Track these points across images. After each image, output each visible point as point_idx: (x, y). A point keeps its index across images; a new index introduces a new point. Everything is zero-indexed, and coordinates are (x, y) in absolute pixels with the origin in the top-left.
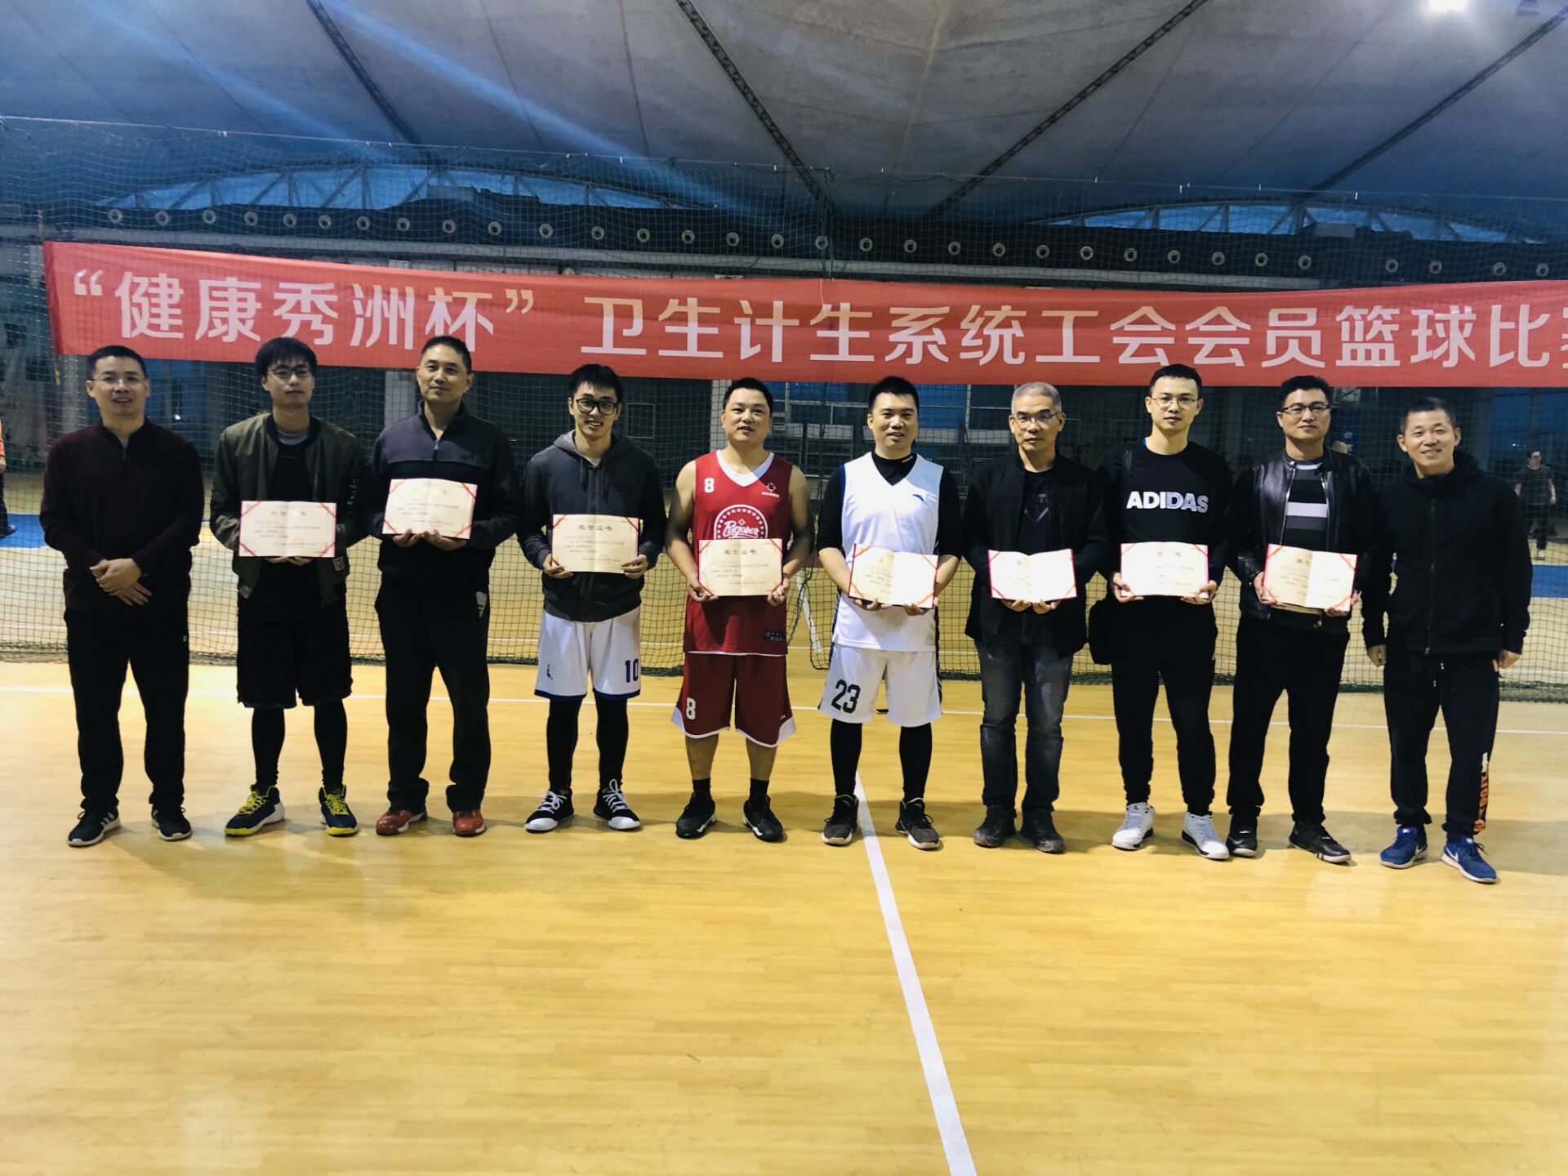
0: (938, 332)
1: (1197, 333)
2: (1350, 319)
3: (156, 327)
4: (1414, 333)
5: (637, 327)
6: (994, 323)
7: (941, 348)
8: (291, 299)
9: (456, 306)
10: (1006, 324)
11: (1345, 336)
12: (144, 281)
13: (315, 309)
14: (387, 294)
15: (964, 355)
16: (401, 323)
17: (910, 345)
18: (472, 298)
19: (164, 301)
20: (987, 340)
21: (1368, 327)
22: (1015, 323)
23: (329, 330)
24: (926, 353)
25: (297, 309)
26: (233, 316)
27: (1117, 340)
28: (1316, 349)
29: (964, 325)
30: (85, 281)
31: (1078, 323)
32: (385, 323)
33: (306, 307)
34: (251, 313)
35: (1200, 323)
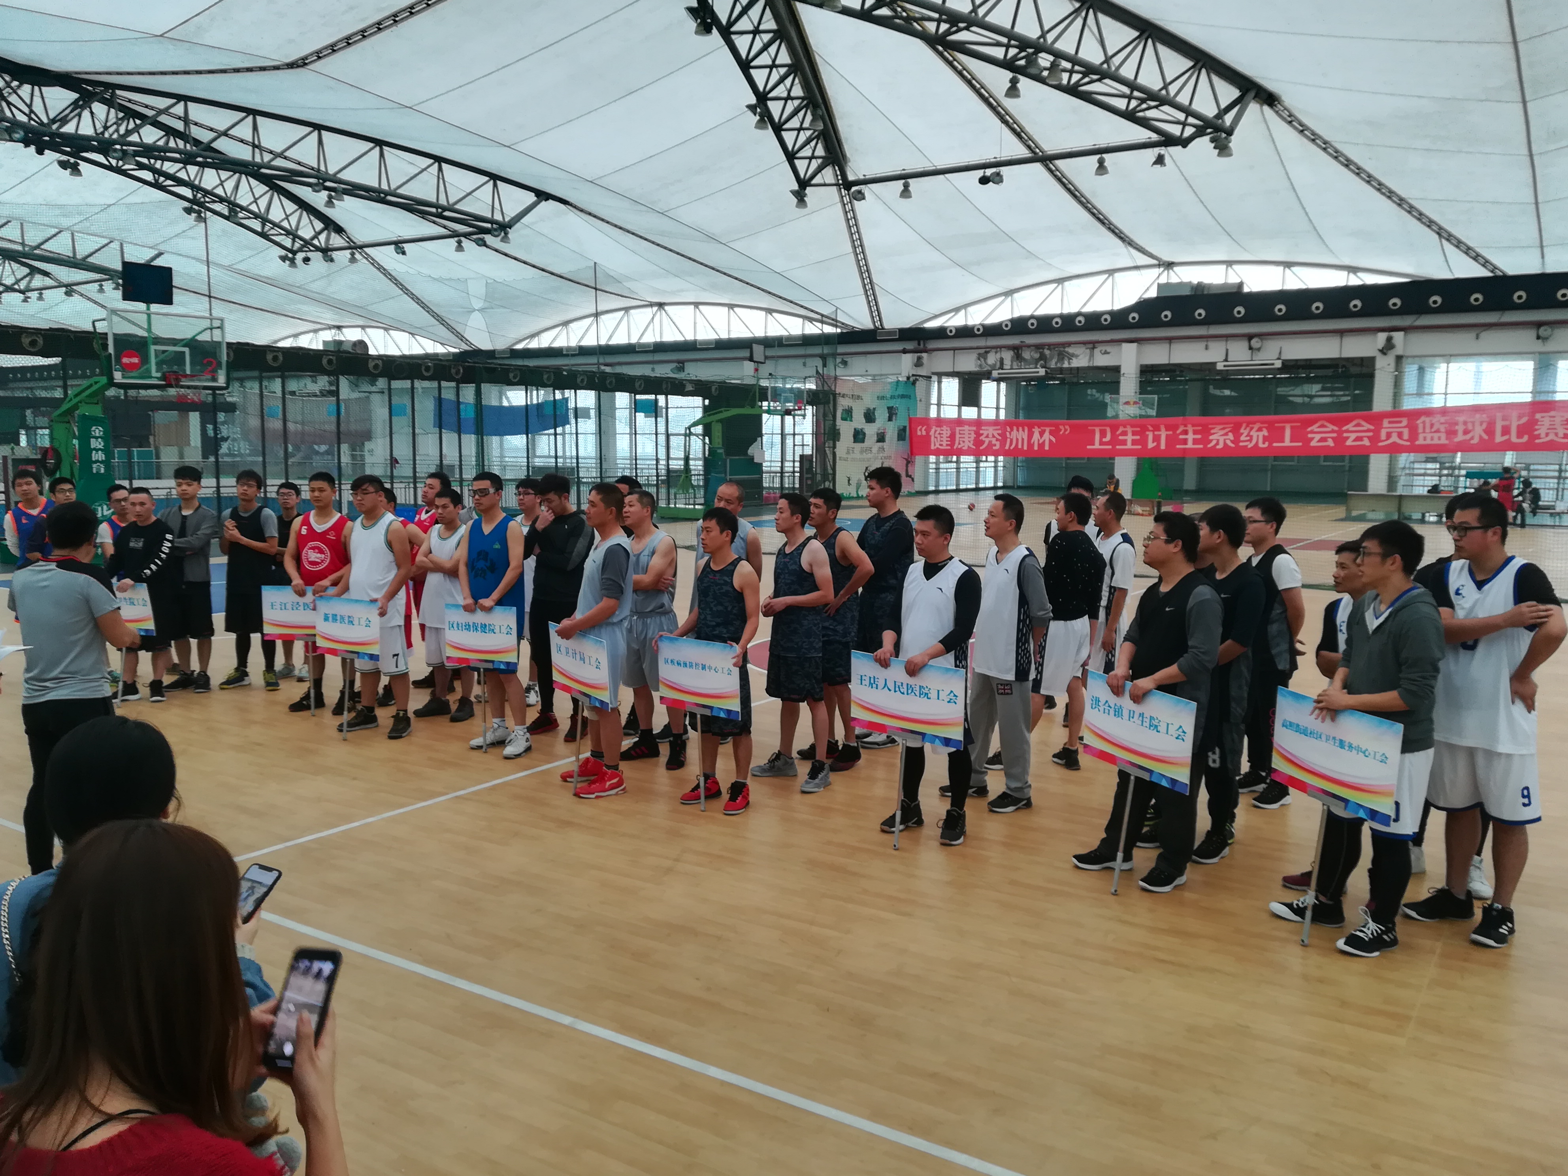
0: (1230, 434)
1: (1348, 431)
2: (1424, 423)
3: (941, 445)
4: (1457, 427)
5: (1108, 438)
6: (1254, 430)
7: (1232, 442)
8: (985, 433)
9: (1042, 434)
10: (1260, 430)
11: (1420, 430)
12: (938, 429)
13: (994, 436)
14: (1018, 430)
15: (1241, 444)
16: (1023, 439)
17: (1218, 440)
18: (1048, 430)
19: (944, 436)
20: (1251, 437)
21: (1432, 425)
22: (1265, 430)
23: (998, 443)
24: (1225, 443)
25: (987, 437)
26: (966, 440)
27: (1310, 436)
28: (1406, 436)
29: (1242, 431)
30: (921, 430)
31: (1292, 428)
32: (1017, 440)
33: (990, 436)
34: (973, 438)
35: (1350, 427)
